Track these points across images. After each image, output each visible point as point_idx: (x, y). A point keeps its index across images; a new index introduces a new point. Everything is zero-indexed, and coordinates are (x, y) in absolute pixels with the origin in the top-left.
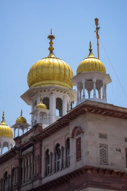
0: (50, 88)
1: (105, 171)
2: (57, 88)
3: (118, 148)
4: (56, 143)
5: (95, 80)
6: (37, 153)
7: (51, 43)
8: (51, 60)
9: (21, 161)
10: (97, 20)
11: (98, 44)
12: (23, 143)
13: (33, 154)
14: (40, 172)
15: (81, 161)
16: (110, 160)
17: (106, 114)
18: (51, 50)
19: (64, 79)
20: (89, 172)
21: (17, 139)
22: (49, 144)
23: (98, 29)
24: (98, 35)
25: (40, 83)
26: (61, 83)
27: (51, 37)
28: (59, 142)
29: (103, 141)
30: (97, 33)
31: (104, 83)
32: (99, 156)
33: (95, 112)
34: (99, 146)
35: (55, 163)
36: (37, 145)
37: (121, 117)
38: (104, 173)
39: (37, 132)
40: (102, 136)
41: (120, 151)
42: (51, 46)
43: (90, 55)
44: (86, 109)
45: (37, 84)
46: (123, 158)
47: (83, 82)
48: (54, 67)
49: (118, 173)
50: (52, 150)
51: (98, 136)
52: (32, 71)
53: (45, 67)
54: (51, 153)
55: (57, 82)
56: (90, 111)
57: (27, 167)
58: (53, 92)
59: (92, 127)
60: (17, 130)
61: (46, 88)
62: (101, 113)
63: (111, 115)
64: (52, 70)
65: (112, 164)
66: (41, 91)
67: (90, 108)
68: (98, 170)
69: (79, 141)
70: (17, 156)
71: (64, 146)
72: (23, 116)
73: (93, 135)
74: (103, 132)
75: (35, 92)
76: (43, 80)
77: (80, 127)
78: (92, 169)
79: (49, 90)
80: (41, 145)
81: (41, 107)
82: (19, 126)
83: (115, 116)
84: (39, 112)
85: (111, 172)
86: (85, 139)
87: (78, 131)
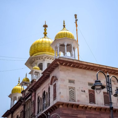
1: (72, 105)
2: (47, 57)
4: (43, 91)
5: (66, 44)
6: (33, 99)
9: (25, 106)
10: (76, 16)
11: (77, 30)
12: (26, 94)
13: (31, 100)
14: (35, 112)
15: (56, 100)
16: (77, 99)
17: (74, 66)
18: (45, 34)
20: (61, 106)
21: (23, 92)
22: (39, 93)
23: (76, 20)
24: (77, 25)
25: (37, 54)
26: (50, 53)
27: (45, 26)
28: (45, 90)
29: (72, 85)
30: (76, 23)
31: (73, 46)
32: (68, 95)
33: (65, 65)
34: (68, 88)
35: (43, 105)
36: (33, 94)
37: (85, 68)
38: (72, 107)
40: (71, 81)
41: (84, 91)
42: (45, 31)
44: (58, 63)
45: (35, 55)
46: (87, 96)
49: (83, 107)
50: (41, 96)
51: (68, 81)
53: (39, 43)
54: (41, 98)
55: (48, 53)
56: (61, 64)
57: (28, 110)
58: (45, 59)
60: (23, 86)
61: (40, 57)
62: (69, 66)
65: (78, 101)
66: (37, 59)
67: (61, 62)
68: (67, 105)
69: (55, 86)
70: (23, 103)
71: (48, 92)
72: (27, 77)
73: (64, 80)
74: (72, 79)
75: (33, 60)
76: (38, 51)
77: (56, 76)
78: (63, 104)
79: (42, 58)
80: (35, 94)
81: (35, 68)
82: (24, 84)
83: (81, 68)
84: (34, 72)
85: (77, 106)
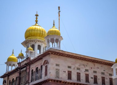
0: (35, 40)
1: (57, 81)
2: (38, 40)
3: (64, 71)
4: (36, 67)
5: (55, 39)
6: (28, 71)
7: (37, 18)
8: (36, 27)
9: (20, 74)
10: (59, 7)
11: (59, 19)
12: (21, 65)
13: (26, 71)
14: (29, 80)
15: (47, 76)
16: (60, 76)
17: (59, 55)
18: (37, 22)
19: (42, 36)
20: (50, 81)
21: (19, 64)
22: (33, 67)
23: (59, 12)
24: (59, 15)
25: (31, 37)
26: (41, 38)
27: (37, 15)
28: (38, 66)
29: (58, 67)
30: (59, 14)
31: (59, 40)
32: (55, 74)
33: (54, 54)
34: (55, 69)
35: (36, 76)
36: (28, 67)
37: (66, 56)
38: (57, 82)
39: (28, 61)
40: (57, 65)
41: (65, 72)
42: (37, 19)
43: (53, 26)
44: (50, 53)
45: (29, 38)
46: (66, 75)
47: (50, 39)
48: (37, 30)
49: (64, 82)
51: (55, 65)
52: (27, 31)
53: (33, 30)
54: (34, 71)
55: (39, 37)
57: (23, 77)
58: (37, 42)
59: (52, 61)
60: (19, 59)
61: (33, 40)
62: (57, 54)
63: (62, 55)
64: (36, 32)
65: (61, 78)
66: (31, 42)
67: (52, 52)
68: (54, 81)
70: (19, 71)
71: (40, 69)
72: (22, 53)
73: (53, 64)
74: (58, 63)
75: (28, 42)
76: (32, 36)
78: (52, 80)
79: (34, 41)
80: (30, 67)
81: (30, 49)
82: (20, 57)
83: (64, 56)
84: (29, 52)
85: (61, 82)
86: (49, 66)
87: (46, 62)
